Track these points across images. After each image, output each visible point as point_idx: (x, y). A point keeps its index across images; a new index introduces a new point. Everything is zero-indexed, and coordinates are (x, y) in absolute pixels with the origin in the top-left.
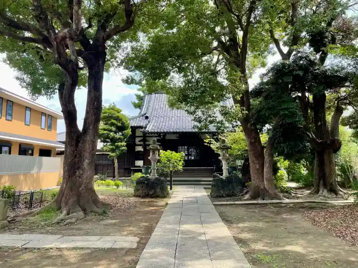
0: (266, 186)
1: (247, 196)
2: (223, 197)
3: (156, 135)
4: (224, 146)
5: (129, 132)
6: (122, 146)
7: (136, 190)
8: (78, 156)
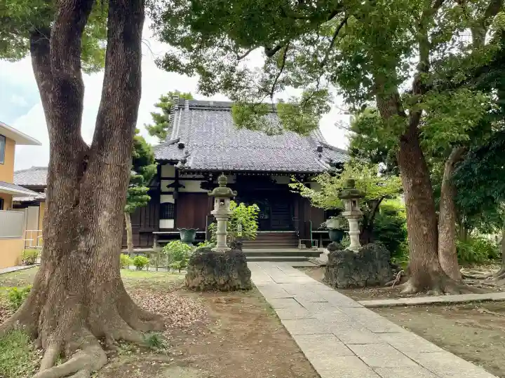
0: (443, 266)
1: (408, 286)
2: (358, 287)
3: (201, 176)
4: (353, 192)
5: (153, 168)
6: (142, 193)
7: (191, 276)
8: (82, 202)
